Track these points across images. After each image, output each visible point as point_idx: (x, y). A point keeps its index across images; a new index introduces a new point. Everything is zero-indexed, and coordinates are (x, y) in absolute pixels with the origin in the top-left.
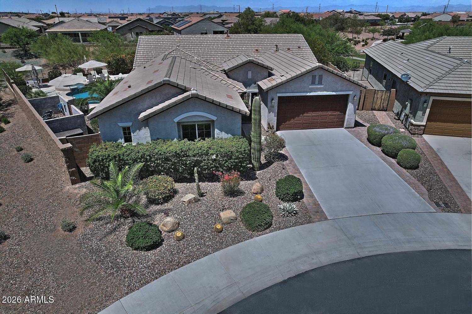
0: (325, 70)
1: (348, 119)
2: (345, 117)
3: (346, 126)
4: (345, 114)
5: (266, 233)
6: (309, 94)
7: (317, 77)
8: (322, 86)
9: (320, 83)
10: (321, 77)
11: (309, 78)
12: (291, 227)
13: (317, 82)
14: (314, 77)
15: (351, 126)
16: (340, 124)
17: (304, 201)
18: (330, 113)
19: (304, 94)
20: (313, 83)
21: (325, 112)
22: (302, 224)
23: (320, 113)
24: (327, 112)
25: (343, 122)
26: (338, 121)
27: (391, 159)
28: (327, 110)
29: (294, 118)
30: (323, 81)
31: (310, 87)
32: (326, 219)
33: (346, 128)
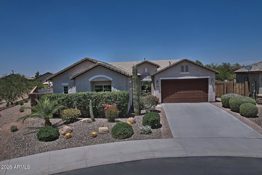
0: (189, 62)
1: (210, 95)
2: (208, 95)
3: (210, 100)
4: (207, 92)
5: (125, 141)
6: (179, 78)
7: (185, 67)
8: (189, 73)
9: (187, 71)
10: (187, 67)
11: (179, 68)
12: (144, 139)
13: (185, 70)
14: (182, 67)
15: (213, 101)
16: (206, 100)
17: (161, 129)
18: (197, 91)
19: (176, 78)
20: (182, 71)
21: (194, 91)
22: (152, 139)
23: (190, 92)
24: (195, 91)
25: (207, 98)
26: (204, 97)
27: (237, 113)
28: (194, 89)
29: (171, 94)
30: (188, 69)
31: (181, 73)
32: (172, 137)
33: (210, 102)
